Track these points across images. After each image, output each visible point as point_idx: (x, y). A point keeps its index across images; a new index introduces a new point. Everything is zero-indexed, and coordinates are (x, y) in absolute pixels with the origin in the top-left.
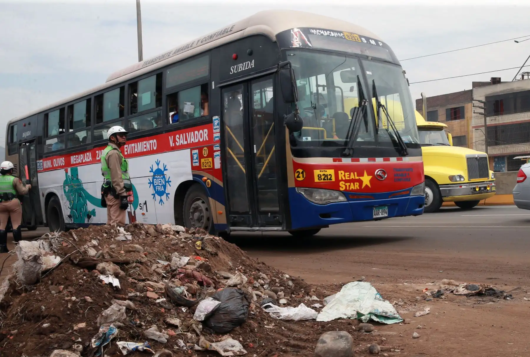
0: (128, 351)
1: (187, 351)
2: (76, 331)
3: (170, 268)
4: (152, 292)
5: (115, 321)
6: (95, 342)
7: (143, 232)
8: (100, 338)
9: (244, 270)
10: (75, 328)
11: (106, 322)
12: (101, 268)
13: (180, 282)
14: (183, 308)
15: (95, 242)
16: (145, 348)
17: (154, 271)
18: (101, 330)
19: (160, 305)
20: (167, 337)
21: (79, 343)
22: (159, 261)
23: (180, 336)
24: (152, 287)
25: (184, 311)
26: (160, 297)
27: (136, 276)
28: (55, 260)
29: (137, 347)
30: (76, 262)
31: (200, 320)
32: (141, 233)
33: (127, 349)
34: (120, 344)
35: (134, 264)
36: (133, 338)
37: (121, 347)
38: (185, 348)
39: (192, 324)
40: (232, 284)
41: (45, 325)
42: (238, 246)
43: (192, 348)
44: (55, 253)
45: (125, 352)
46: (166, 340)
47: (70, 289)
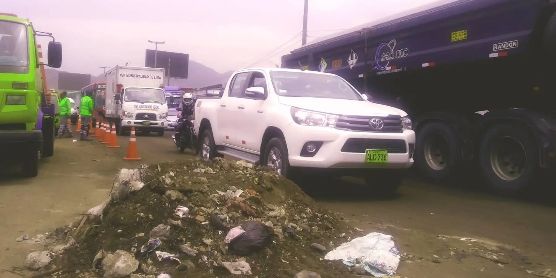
0: (163, 259)
1: (207, 265)
2: (136, 238)
3: (224, 198)
4: (202, 216)
5: (161, 236)
6: (143, 249)
7: (218, 166)
8: (147, 247)
9: (293, 204)
10: (137, 236)
11: (155, 236)
12: (168, 194)
13: (227, 210)
14: (220, 231)
15: (172, 174)
16: (174, 259)
17: (211, 199)
18: (150, 240)
19: (203, 227)
20: (197, 252)
21: (135, 247)
22: (218, 191)
23: (207, 253)
24: (203, 211)
25: (220, 234)
26: (206, 221)
27: (194, 202)
28: (141, 185)
29: (169, 257)
30: (152, 188)
31: (227, 243)
32: (216, 167)
33: (162, 257)
34: (158, 253)
35: (196, 193)
36: (171, 249)
37: (158, 255)
38: (207, 263)
39: (220, 245)
40: (273, 215)
41: (119, 231)
42: (295, 183)
43: (212, 263)
44: (142, 180)
45: (160, 260)
46: (195, 255)
47: (143, 207)
